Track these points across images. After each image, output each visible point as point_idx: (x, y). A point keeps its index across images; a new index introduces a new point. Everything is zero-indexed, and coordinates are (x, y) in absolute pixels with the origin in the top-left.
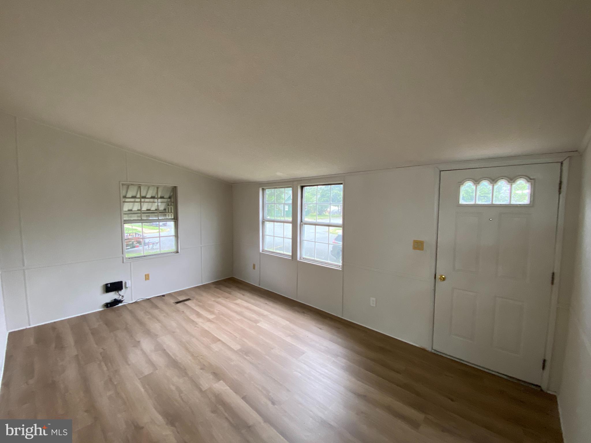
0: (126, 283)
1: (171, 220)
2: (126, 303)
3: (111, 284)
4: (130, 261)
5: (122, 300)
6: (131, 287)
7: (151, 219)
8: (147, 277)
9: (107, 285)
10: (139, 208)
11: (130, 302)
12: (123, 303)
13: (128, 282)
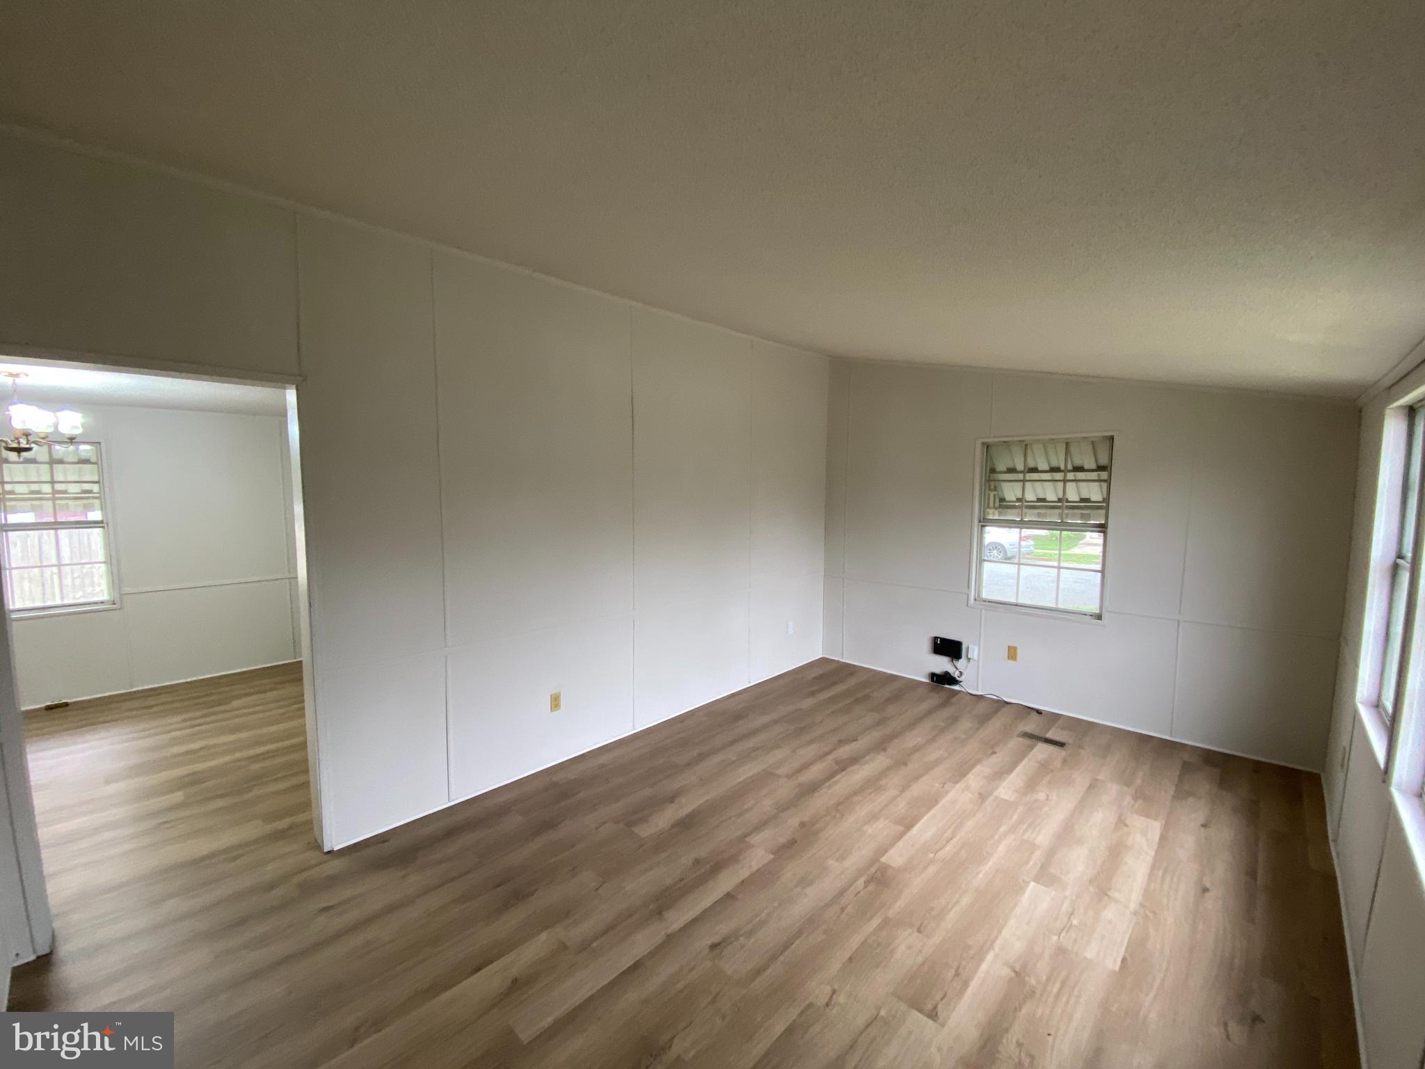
0: (968, 649)
1: (1094, 527)
2: (963, 690)
3: (942, 639)
4: (981, 607)
5: (958, 678)
6: (978, 661)
7: (1069, 521)
8: (1012, 653)
9: (936, 638)
10: (1020, 496)
11: (970, 691)
12: (958, 686)
13: (972, 649)
